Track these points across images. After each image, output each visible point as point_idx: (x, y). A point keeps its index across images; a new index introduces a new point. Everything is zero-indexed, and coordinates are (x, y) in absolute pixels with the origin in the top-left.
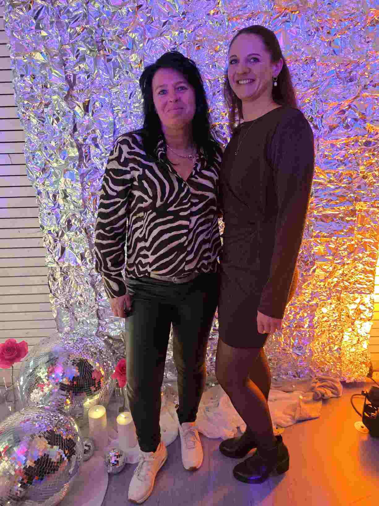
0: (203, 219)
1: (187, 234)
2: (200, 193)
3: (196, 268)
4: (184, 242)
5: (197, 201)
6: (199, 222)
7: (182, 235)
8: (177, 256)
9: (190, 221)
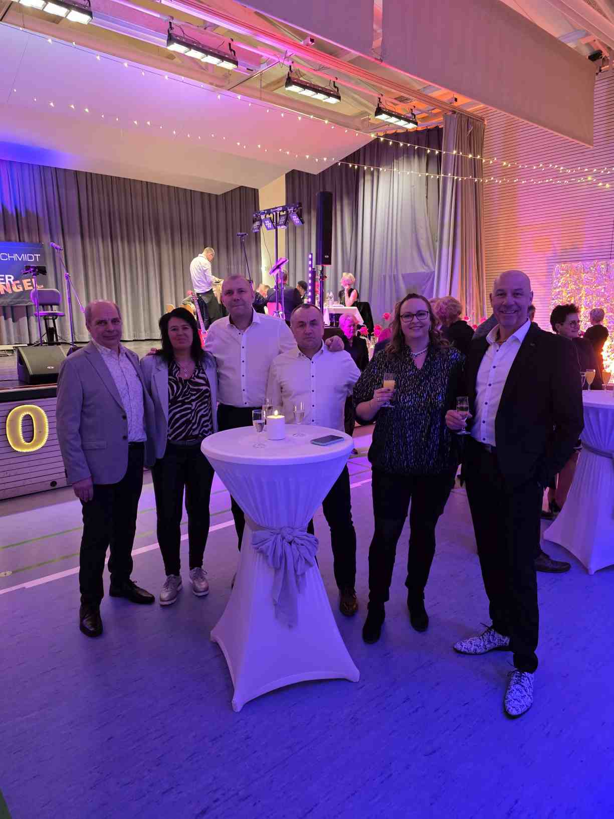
0: (200, 403)
1: (191, 413)
2: (196, 388)
3: (199, 433)
4: (190, 418)
5: (195, 392)
6: (198, 405)
7: (188, 414)
8: (186, 427)
9: (192, 405)
